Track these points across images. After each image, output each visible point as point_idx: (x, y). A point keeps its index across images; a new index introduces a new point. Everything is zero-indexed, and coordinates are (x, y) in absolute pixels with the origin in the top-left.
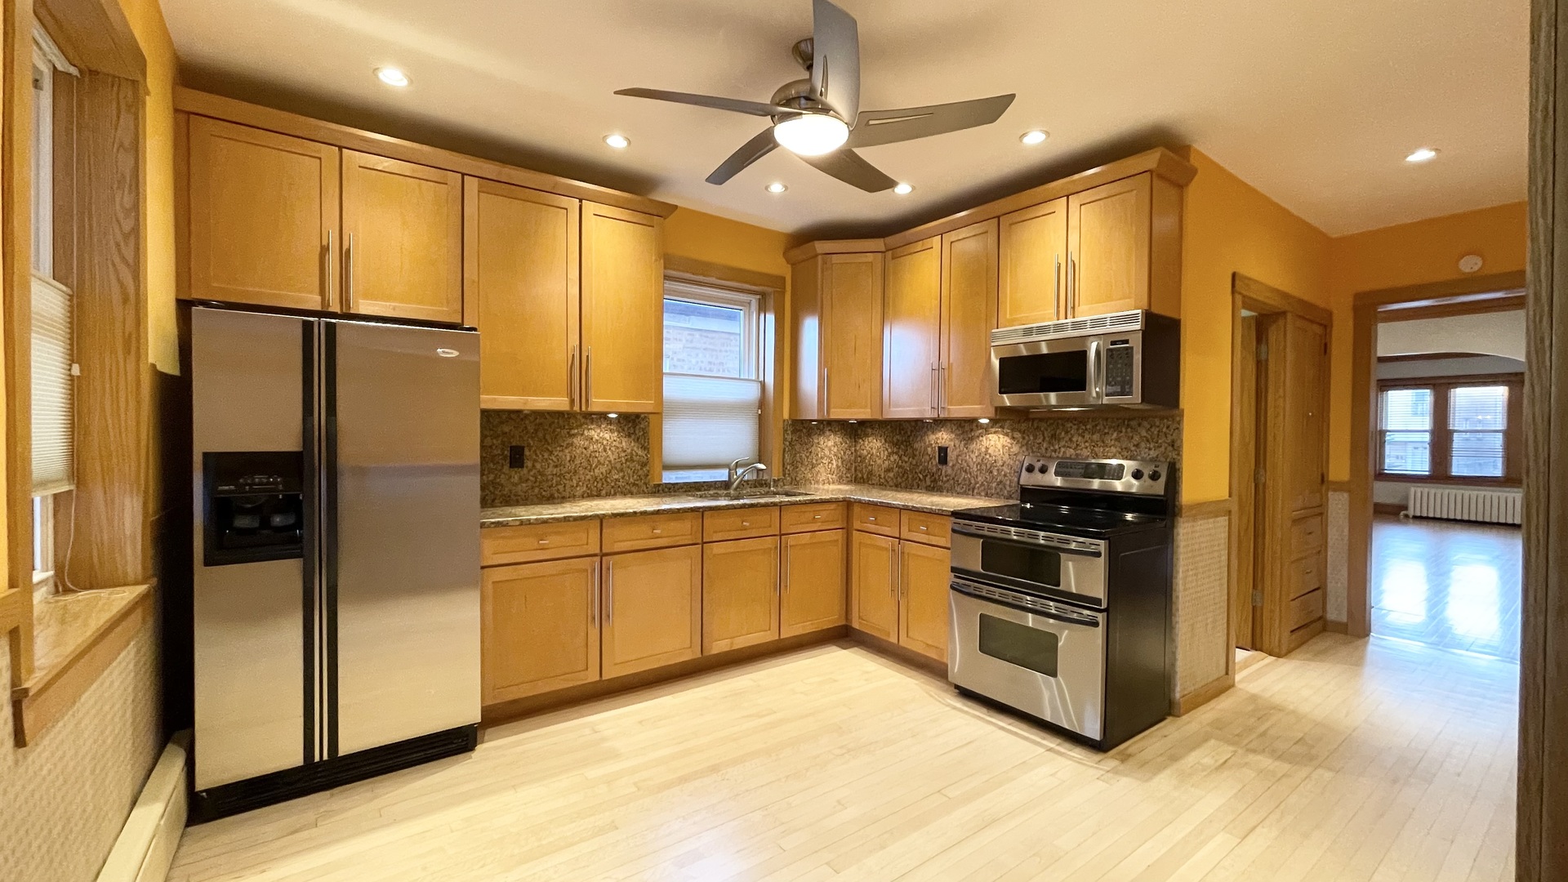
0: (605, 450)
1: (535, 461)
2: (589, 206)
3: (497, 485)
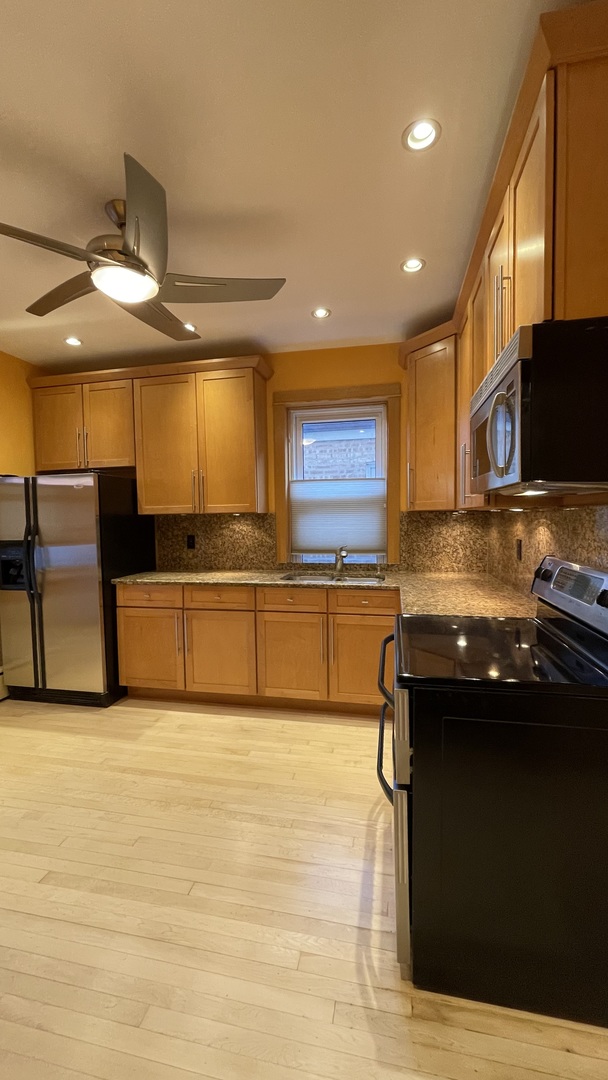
0: (243, 538)
1: (201, 545)
2: (201, 376)
3: (181, 559)
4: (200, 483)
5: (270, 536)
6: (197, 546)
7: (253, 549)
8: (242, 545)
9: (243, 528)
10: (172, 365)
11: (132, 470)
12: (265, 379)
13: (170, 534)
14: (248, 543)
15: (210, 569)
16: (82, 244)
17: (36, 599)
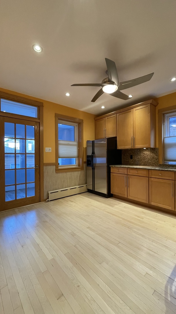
0: (147, 156)
1: (134, 158)
2: (134, 109)
3: (129, 162)
4: (134, 139)
5: (156, 155)
6: (133, 158)
7: (150, 159)
8: (147, 158)
9: (147, 153)
10: (126, 108)
11: (116, 137)
12: (155, 106)
13: (126, 155)
14: (149, 157)
15: (137, 165)
16: (101, 82)
17: (93, 169)
